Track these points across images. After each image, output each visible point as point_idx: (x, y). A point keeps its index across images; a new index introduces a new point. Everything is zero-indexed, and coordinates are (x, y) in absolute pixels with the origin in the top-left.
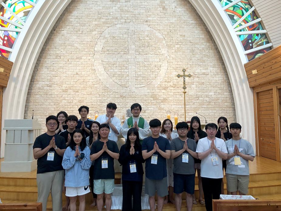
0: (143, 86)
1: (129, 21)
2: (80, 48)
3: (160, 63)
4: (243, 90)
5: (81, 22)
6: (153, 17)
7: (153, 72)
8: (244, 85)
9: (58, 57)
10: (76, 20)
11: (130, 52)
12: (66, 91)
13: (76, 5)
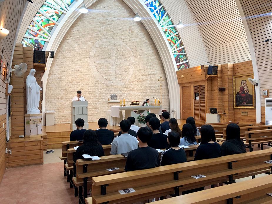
0: (120, 80)
1: (111, 37)
2: (80, 53)
4: (174, 85)
6: (126, 37)
8: (175, 82)
9: (65, 58)
11: (112, 58)
12: (71, 82)
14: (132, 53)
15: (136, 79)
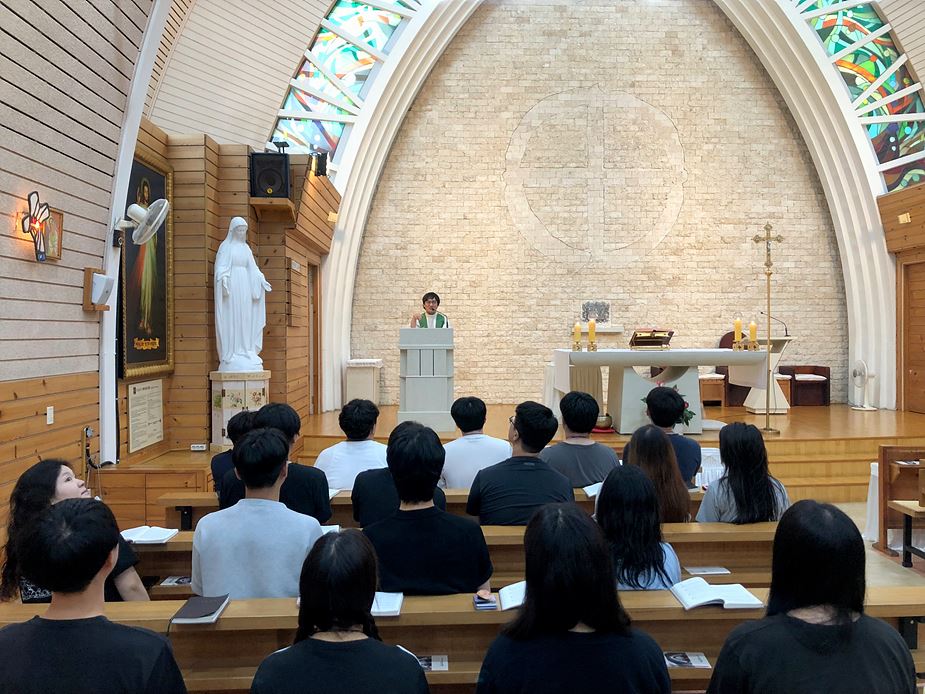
0: (623, 245)
1: (590, 84)
2: (472, 153)
3: (666, 190)
4: (870, 257)
5: (472, 90)
6: (650, 74)
7: (646, 211)
8: (874, 247)
9: (420, 178)
10: (461, 83)
11: (593, 162)
12: (439, 259)
13: (460, 46)
14: (675, 136)
15: (692, 240)
